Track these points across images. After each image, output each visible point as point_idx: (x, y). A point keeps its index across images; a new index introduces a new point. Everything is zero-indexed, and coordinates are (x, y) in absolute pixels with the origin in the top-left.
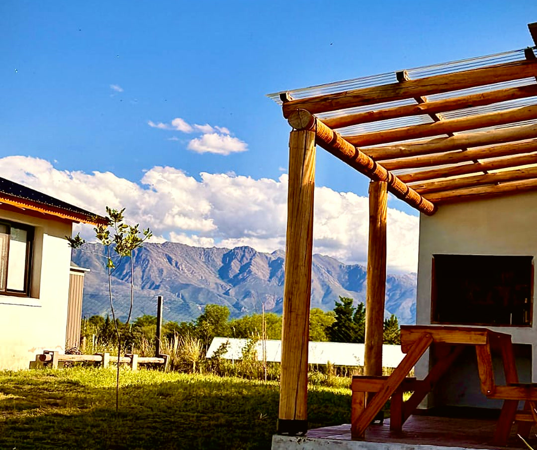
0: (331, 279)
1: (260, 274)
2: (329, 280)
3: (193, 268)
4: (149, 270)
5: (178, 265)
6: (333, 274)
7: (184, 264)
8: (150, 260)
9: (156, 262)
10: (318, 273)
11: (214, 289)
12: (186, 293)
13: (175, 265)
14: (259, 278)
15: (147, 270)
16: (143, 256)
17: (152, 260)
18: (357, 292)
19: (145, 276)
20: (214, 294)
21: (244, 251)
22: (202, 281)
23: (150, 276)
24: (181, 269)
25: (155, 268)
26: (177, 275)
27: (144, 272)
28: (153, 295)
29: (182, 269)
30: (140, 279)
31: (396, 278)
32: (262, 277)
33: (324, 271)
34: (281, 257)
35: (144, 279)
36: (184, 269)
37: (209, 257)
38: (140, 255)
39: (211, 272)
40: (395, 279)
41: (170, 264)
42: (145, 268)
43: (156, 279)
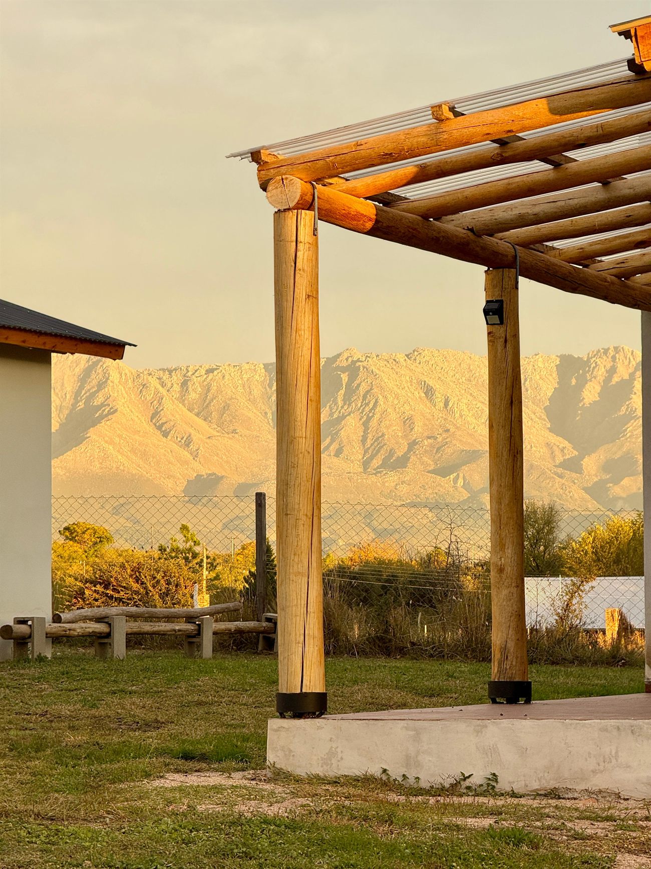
4: (380, 422)
5: (450, 404)
7: (465, 401)
8: (380, 397)
9: (396, 402)
11: (542, 458)
12: (476, 474)
13: (442, 405)
15: (374, 422)
16: (361, 388)
17: (385, 397)
19: (370, 436)
20: (543, 474)
21: (614, 358)
23: (383, 435)
24: (457, 415)
25: (394, 416)
26: (448, 431)
27: (366, 425)
28: (393, 484)
29: (461, 416)
30: (357, 446)
35: (369, 443)
36: (465, 412)
37: (526, 380)
38: (355, 384)
39: (533, 416)
41: (429, 404)
42: (369, 419)
43: (397, 443)
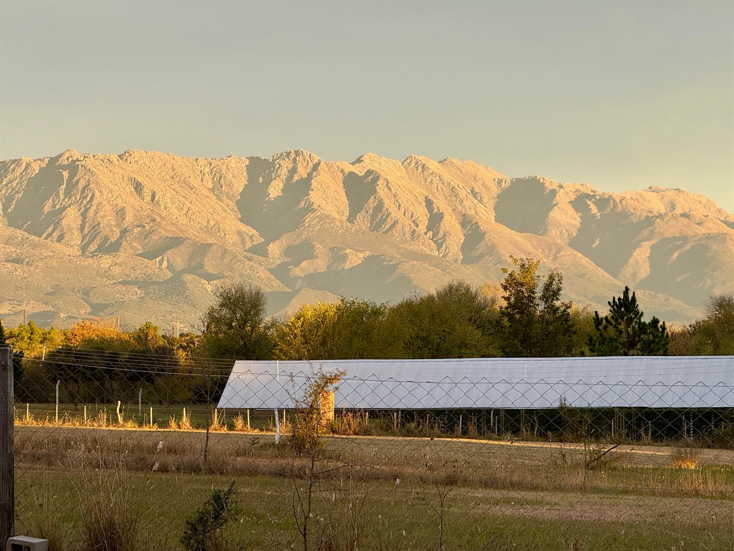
0: (481, 208)
1: (330, 209)
2: (476, 213)
3: (188, 204)
4: (96, 212)
5: (157, 198)
6: (485, 200)
7: (169, 195)
8: (97, 191)
9: (110, 196)
10: (454, 198)
11: (234, 244)
12: (178, 258)
13: (149, 198)
14: (328, 216)
15: (91, 213)
16: (80, 184)
17: (101, 192)
18: (537, 234)
19: (87, 225)
20: (235, 257)
21: (295, 160)
22: (208, 231)
23: (99, 224)
24: (162, 207)
25: (108, 207)
26: (154, 220)
27: (84, 215)
28: (107, 266)
29: (166, 208)
30: (76, 233)
31: (618, 201)
32: (335, 215)
33: (465, 193)
34: (373, 169)
35: (86, 230)
36: (169, 205)
37: (221, 178)
38: (74, 181)
39: (226, 209)
40: (614, 201)
41: (138, 198)
42: (87, 210)
43: (111, 230)
